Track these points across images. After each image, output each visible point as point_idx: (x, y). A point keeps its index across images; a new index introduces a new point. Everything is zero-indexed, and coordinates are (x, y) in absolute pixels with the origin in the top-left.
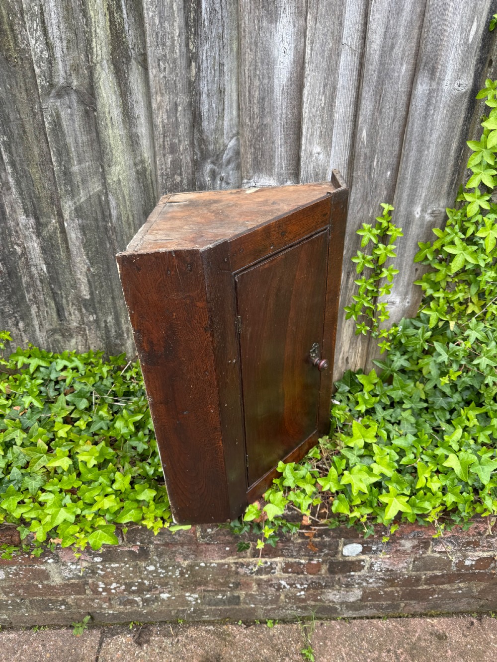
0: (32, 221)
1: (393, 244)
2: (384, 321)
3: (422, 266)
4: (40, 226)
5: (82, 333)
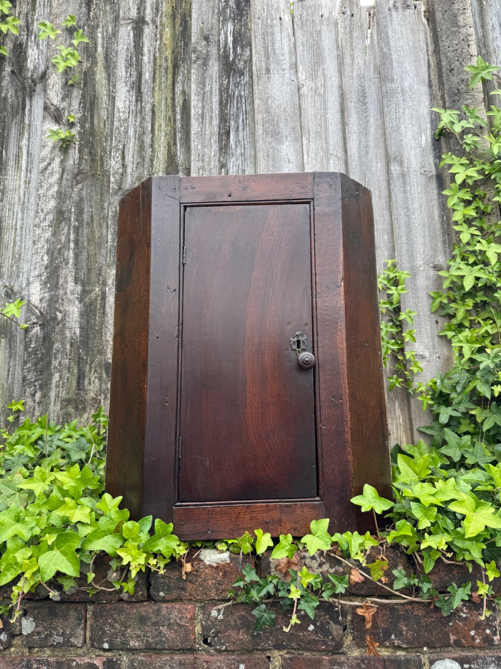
0: (79, 288)
1: (403, 284)
2: (418, 373)
3: (441, 318)
4: (85, 292)
5: (96, 405)
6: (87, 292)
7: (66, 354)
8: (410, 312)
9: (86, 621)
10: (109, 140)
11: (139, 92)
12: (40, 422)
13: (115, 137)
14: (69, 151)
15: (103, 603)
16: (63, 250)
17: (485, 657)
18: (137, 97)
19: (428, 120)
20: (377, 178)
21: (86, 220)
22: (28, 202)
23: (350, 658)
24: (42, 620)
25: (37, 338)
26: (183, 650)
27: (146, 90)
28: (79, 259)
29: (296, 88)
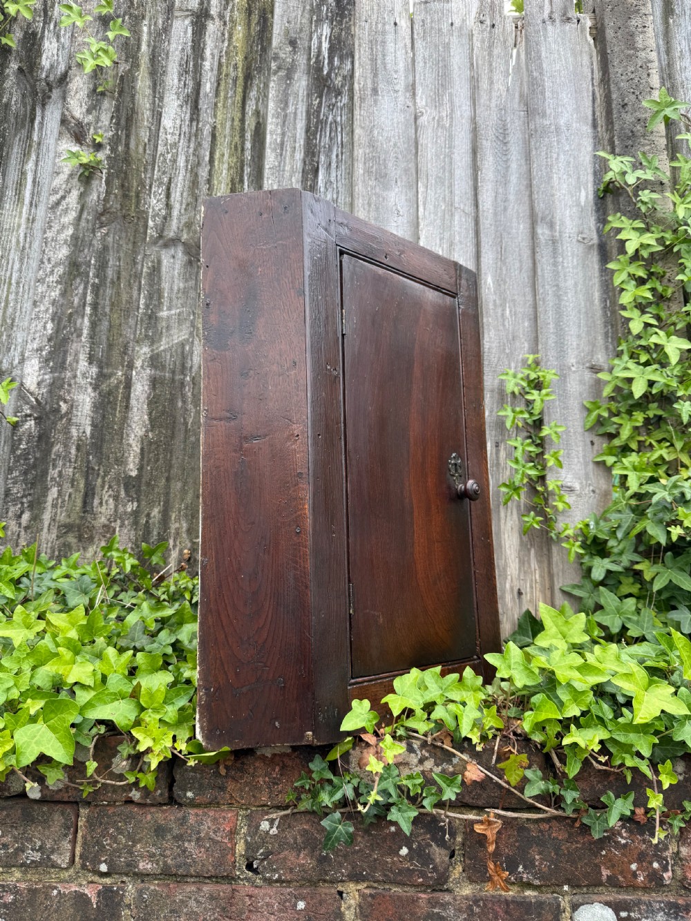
0: (94, 370)
1: (548, 388)
2: (564, 511)
3: (598, 437)
4: (102, 377)
5: (108, 535)
6: (105, 376)
7: (70, 461)
8: (556, 426)
9: (76, 832)
10: (150, 171)
11: (195, 109)
12: (26, 554)
13: (159, 166)
14: (93, 182)
15: (104, 805)
16: (75, 317)
17: (650, 903)
18: (192, 115)
19: (590, 171)
20: (517, 244)
21: (110, 277)
22: (30, 247)
23: (458, 898)
24: (12, 826)
25: (29, 436)
26: (217, 877)
27: (206, 106)
28: (98, 329)
29: (413, 116)
